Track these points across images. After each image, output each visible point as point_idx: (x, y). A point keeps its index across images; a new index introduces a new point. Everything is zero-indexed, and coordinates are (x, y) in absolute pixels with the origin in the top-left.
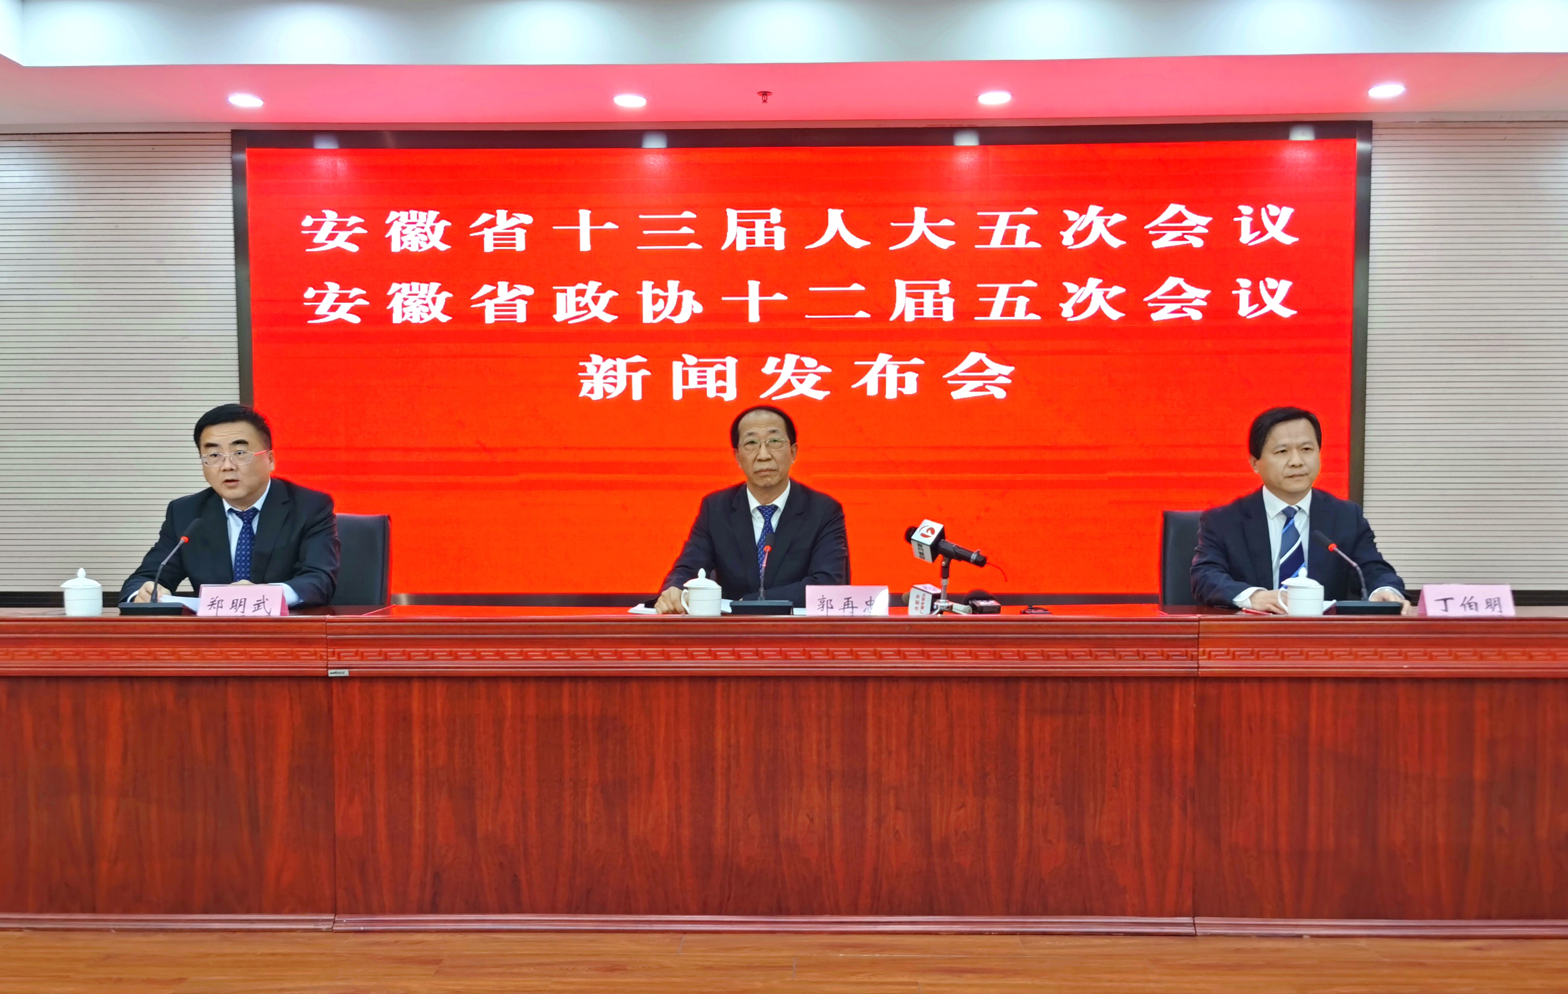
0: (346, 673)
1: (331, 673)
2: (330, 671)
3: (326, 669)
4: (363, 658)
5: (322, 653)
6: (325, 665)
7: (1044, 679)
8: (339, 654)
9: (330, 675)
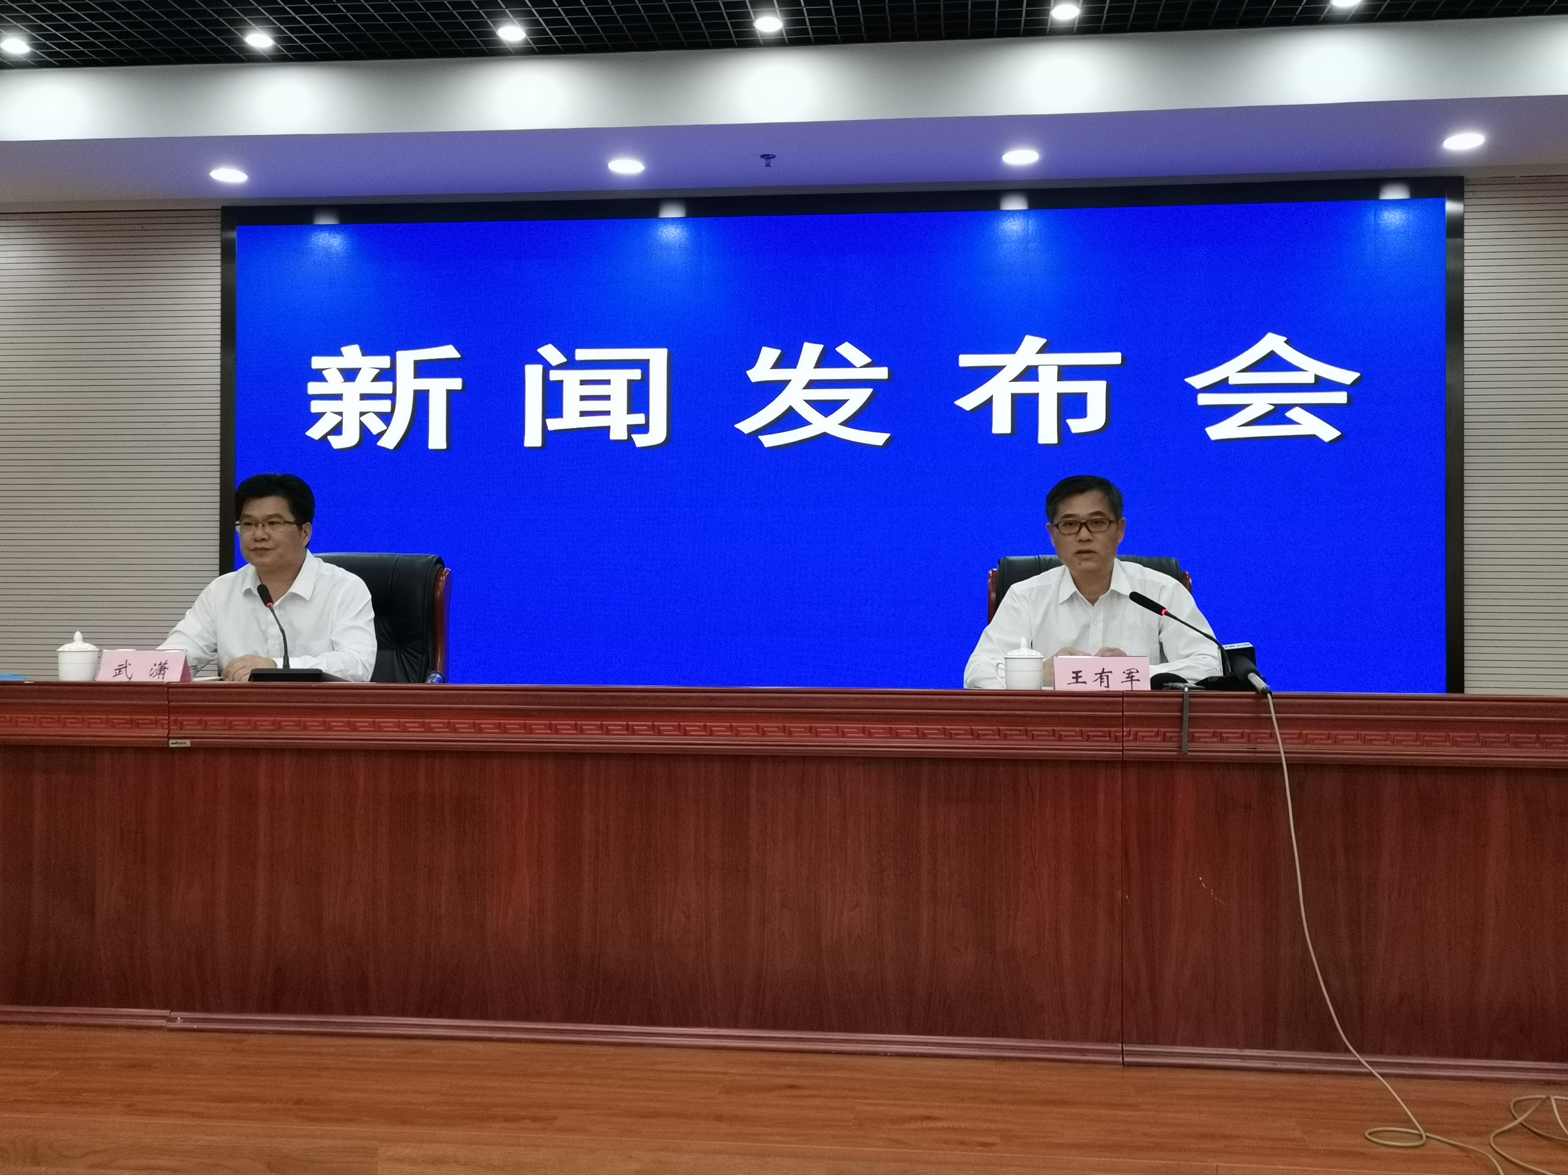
0: (188, 743)
1: (172, 744)
2: (171, 741)
3: (166, 740)
4: (206, 726)
5: (164, 722)
6: (166, 735)
7: (949, 761)
8: (181, 723)
9: (171, 746)
